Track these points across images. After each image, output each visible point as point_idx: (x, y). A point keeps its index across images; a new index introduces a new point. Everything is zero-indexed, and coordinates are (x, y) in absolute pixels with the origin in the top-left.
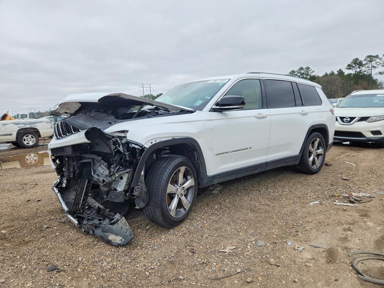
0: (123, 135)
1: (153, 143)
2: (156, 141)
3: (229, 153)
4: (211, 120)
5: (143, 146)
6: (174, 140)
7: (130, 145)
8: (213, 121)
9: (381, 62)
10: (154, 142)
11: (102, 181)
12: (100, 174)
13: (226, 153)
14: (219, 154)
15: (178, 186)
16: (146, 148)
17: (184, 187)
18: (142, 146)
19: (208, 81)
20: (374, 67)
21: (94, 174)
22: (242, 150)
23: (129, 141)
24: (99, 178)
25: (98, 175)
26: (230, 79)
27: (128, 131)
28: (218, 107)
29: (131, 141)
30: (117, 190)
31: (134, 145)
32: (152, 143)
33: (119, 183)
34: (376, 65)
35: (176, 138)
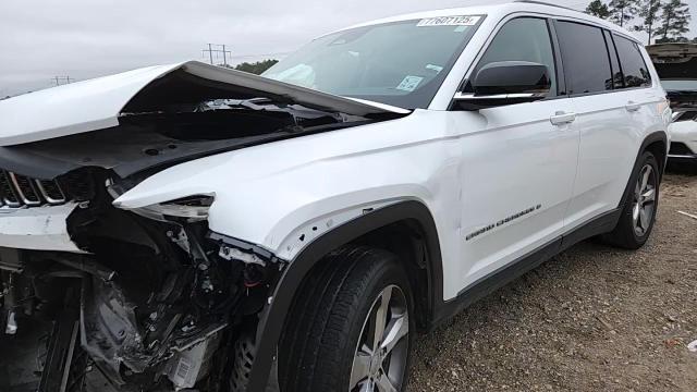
0: (192, 213)
1: (307, 240)
2: (315, 229)
3: (496, 228)
4: (458, 137)
5: (273, 255)
6: (370, 215)
7: (222, 254)
8: (462, 140)
9: (638, 8)
10: (311, 236)
11: (117, 369)
12: (110, 340)
13: (489, 228)
14: (472, 235)
15: (372, 349)
16: (286, 263)
17: (385, 348)
18: (268, 256)
19: (419, 21)
20: (626, 17)
21: (89, 341)
22: (522, 214)
23: (217, 238)
24: (109, 358)
25: (104, 347)
26: (484, 17)
27: (213, 198)
28: (471, 96)
29: (225, 240)
30: (172, 383)
31: (235, 255)
32: (302, 238)
33: (181, 361)
34: (630, 14)
35: (375, 207)
